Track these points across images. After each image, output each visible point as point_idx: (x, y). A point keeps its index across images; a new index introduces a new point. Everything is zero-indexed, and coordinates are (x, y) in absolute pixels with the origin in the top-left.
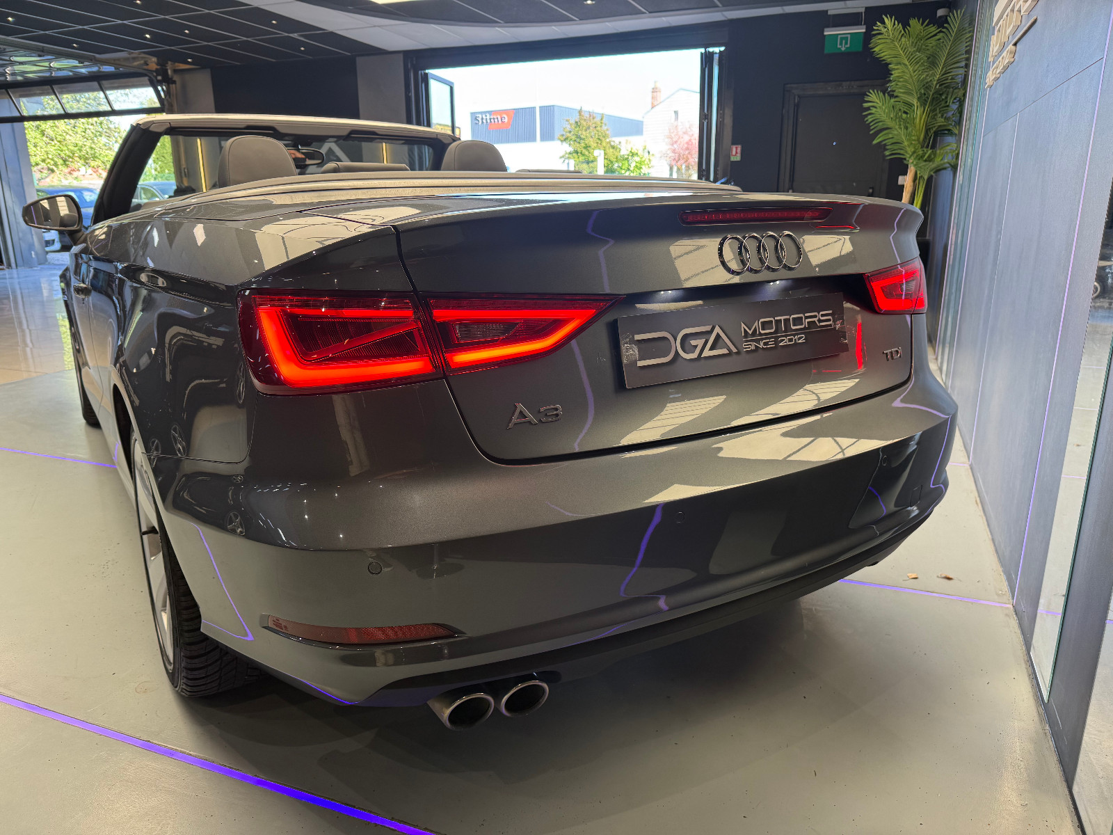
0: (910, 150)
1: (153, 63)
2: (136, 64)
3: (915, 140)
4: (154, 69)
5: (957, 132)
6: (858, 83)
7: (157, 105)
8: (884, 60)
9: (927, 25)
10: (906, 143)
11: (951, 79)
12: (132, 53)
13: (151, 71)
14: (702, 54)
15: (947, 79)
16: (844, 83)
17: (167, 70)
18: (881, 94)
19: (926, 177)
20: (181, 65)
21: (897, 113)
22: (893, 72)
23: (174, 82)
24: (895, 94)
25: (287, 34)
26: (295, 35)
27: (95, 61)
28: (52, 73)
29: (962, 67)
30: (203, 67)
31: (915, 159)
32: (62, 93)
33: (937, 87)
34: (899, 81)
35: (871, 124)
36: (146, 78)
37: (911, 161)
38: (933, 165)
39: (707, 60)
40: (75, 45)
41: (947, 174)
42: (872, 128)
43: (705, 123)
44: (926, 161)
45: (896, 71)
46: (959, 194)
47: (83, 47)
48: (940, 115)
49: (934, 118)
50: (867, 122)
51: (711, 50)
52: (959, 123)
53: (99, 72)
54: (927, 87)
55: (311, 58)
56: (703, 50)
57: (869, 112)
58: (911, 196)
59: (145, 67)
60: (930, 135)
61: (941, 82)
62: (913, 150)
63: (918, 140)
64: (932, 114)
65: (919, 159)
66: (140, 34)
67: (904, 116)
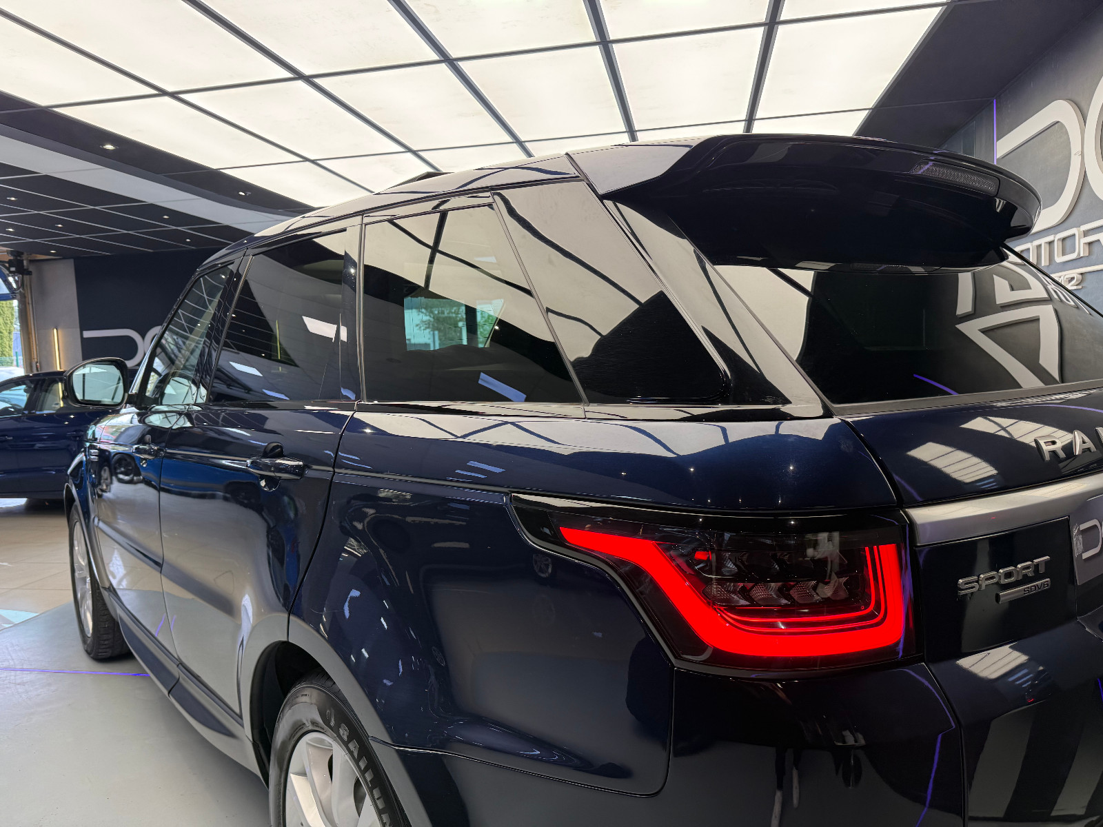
1: (6, 255)
4: (7, 260)
17: (22, 261)
20: (38, 255)
23: (29, 273)
25: (175, 228)
26: (183, 228)
55: (194, 248)
66: (2, 227)
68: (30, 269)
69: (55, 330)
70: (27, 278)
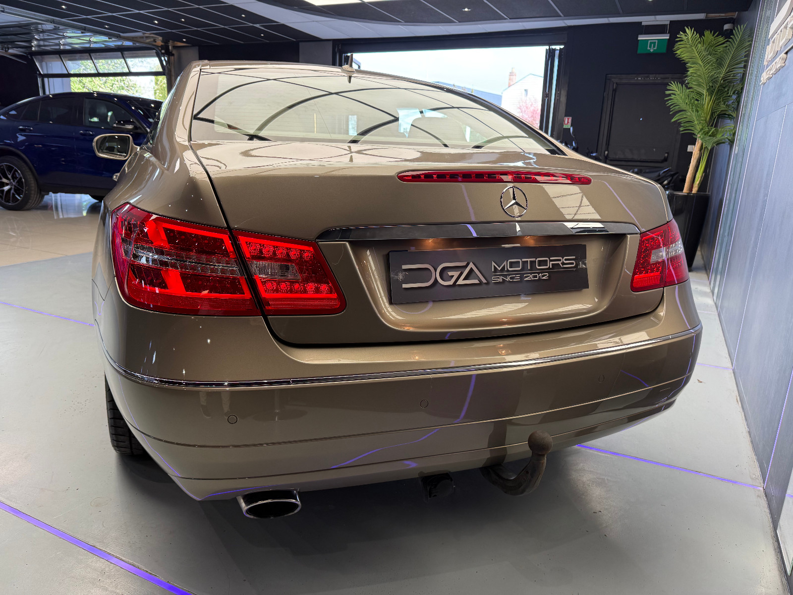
0: (698, 127)
1: (159, 41)
2: (148, 41)
3: (702, 120)
4: (160, 45)
5: (735, 116)
6: (662, 76)
7: (161, 70)
8: (683, 60)
9: (717, 36)
10: (696, 122)
11: (733, 76)
12: (145, 33)
13: (158, 46)
14: (547, 50)
15: (730, 76)
16: (651, 76)
17: (168, 46)
18: (680, 85)
19: (709, 148)
20: (179, 43)
21: (691, 100)
22: (689, 70)
23: (173, 55)
24: (689, 86)
25: (252, 25)
26: (257, 26)
27: (119, 37)
28: (91, 45)
29: (742, 68)
30: (193, 46)
31: (702, 134)
32: (96, 59)
33: (722, 82)
34: (693, 76)
35: (671, 107)
36: (155, 51)
37: (699, 135)
38: (715, 139)
39: (550, 55)
40: (106, 26)
41: (726, 147)
42: (671, 110)
43: (546, 100)
44: (710, 136)
45: (692, 69)
46: (734, 162)
47: (112, 28)
48: (723, 103)
49: (718, 104)
50: (668, 105)
51: (554, 47)
52: (737, 109)
53: (122, 45)
54: (714, 82)
55: (268, 41)
56: (547, 47)
57: (670, 97)
58: (697, 161)
59: (154, 43)
60: (714, 117)
61: (724, 79)
62: (701, 127)
63: (706, 120)
64: (716, 103)
65: (705, 135)
66: (151, 20)
67: (696, 102)
68: (174, 52)
70: (172, 58)
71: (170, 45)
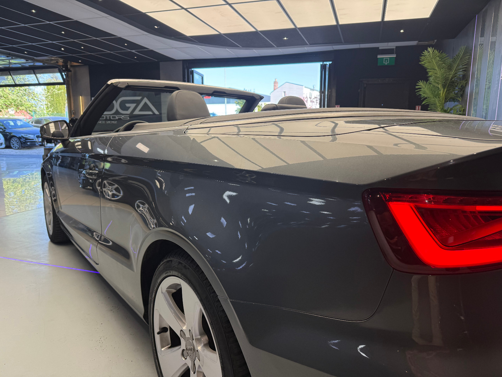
1: (61, 62)
2: (52, 62)
4: (61, 65)
5: (460, 100)
7: (62, 81)
8: (426, 67)
10: (438, 105)
11: (458, 76)
12: (52, 57)
16: (386, 79)
17: (67, 66)
18: (425, 82)
20: (75, 63)
22: (429, 73)
23: (71, 71)
25: (130, 51)
26: (133, 51)
27: (34, 60)
28: (10, 65)
30: (86, 65)
32: (14, 75)
35: (421, 95)
36: (57, 69)
39: (323, 67)
40: (25, 52)
43: (323, 95)
47: (29, 53)
48: (452, 92)
49: (449, 94)
51: (325, 63)
53: (34, 65)
54: (446, 80)
55: (138, 62)
56: (322, 63)
59: (57, 64)
60: (446, 101)
61: (452, 78)
63: (442, 103)
66: (60, 48)
68: (71, 69)
69: (81, 97)
70: (70, 73)
71: (68, 64)
